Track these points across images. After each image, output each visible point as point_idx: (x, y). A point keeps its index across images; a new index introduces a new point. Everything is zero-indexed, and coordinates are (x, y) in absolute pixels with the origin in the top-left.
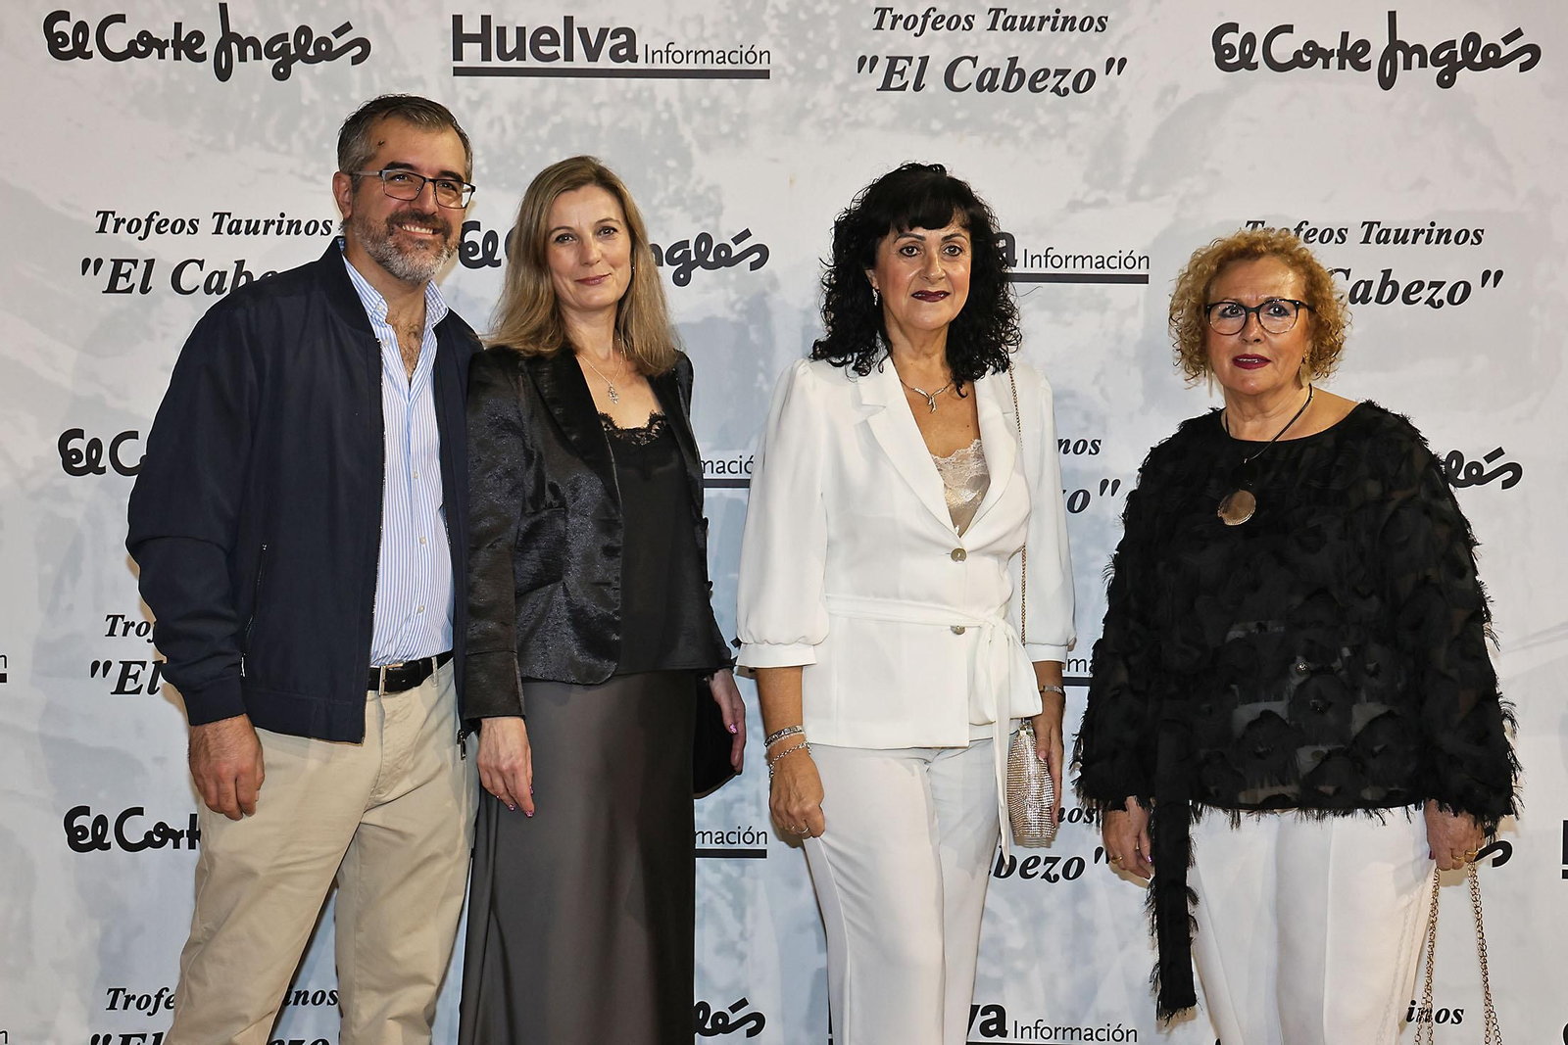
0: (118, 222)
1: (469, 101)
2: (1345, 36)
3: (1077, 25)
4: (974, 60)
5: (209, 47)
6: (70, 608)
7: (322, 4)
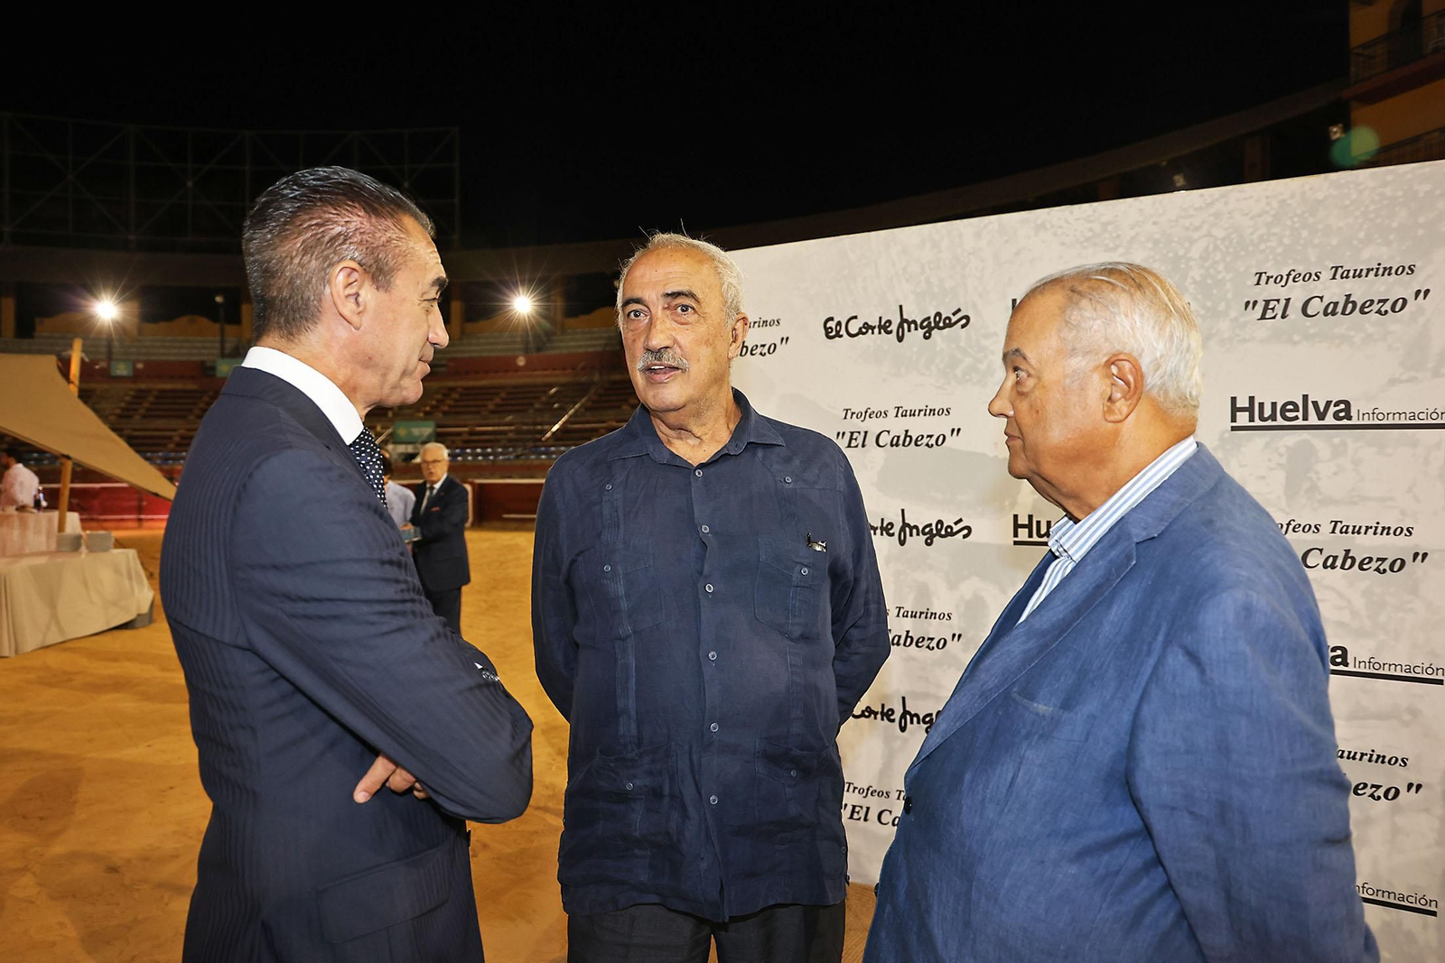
3: (1393, 271)
4: (1321, 298)
5: (894, 327)
7: (947, 300)
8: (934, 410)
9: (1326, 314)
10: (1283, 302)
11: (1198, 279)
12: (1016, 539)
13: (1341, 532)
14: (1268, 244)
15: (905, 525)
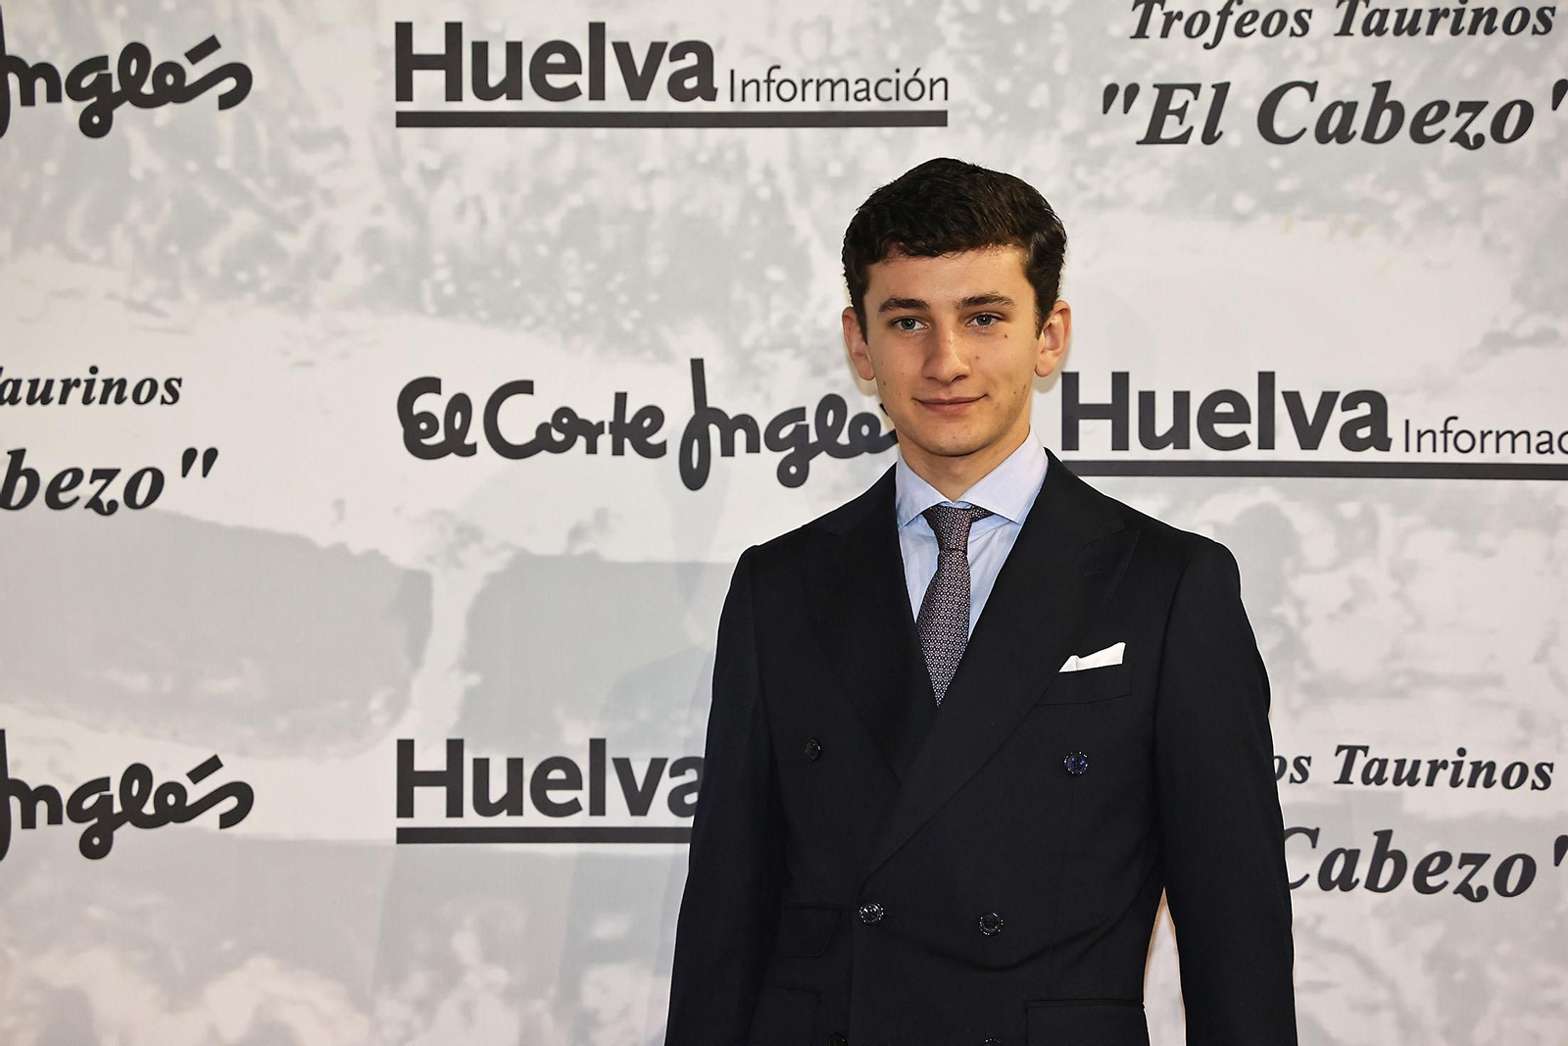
1: (423, 170)
4: (1312, 88)
8: (122, 383)
9: (1322, 136)
10: (1208, 95)
11: (972, 7)
12: (406, 823)
13: (1366, 780)
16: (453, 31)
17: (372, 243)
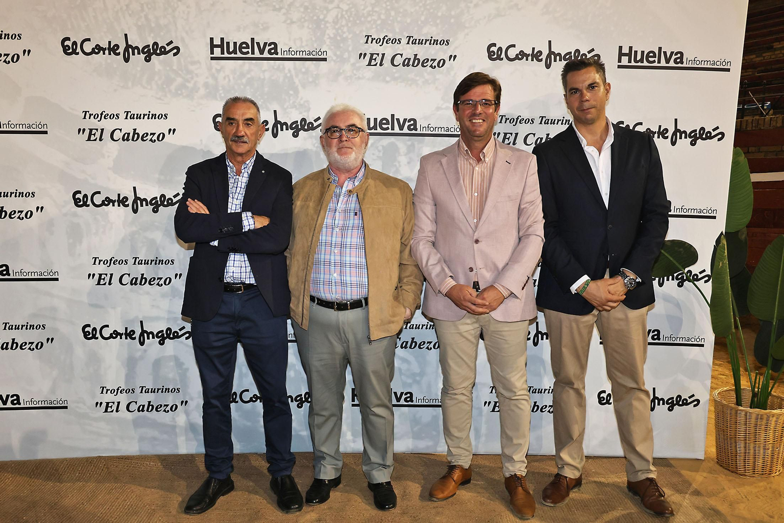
0: (90, 115)
1: (216, 69)
2: (533, 49)
3: (439, 42)
4: (402, 55)
5: (121, 50)
6: (79, 255)
7: (162, 34)
8: (155, 115)
9: (404, 65)
10: (380, 56)
11: (332, 36)
14: (373, 17)
15: (137, 198)
16: (222, 39)
17: (206, 85)
